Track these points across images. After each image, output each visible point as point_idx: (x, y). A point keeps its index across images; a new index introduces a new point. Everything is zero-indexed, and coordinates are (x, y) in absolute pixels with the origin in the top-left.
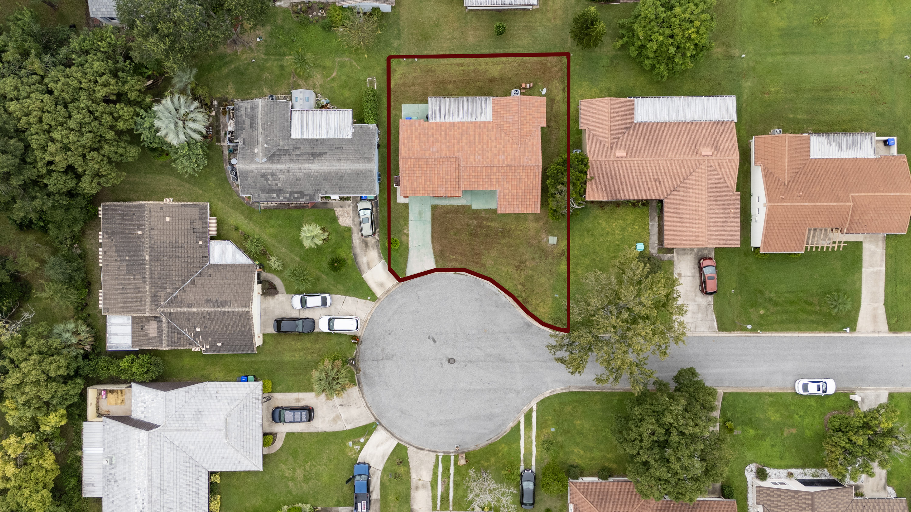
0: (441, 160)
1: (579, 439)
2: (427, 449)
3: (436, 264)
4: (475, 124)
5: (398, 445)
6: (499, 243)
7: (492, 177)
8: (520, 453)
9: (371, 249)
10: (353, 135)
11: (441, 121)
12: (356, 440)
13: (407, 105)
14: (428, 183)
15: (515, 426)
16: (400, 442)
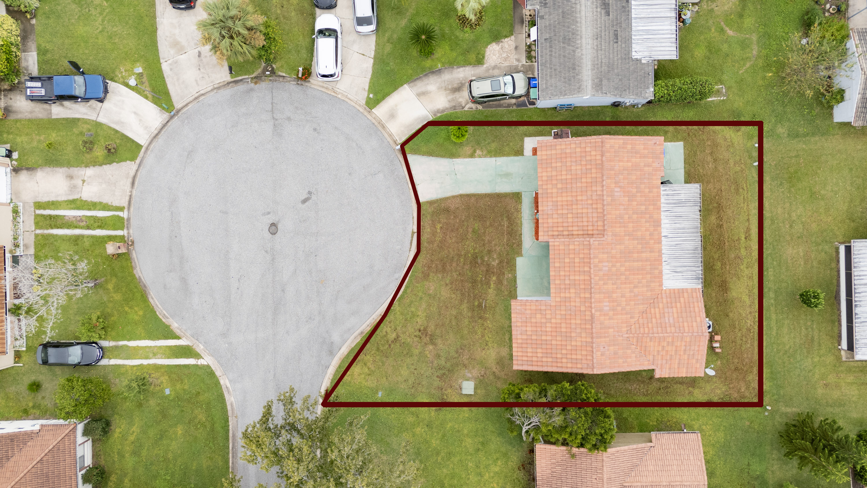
0: (599, 206)
1: (152, 432)
2: (134, 192)
3: (427, 202)
4: (659, 260)
5: (139, 146)
6: (461, 301)
7: (572, 291)
8: (129, 340)
9: (450, 97)
10: (637, 60)
11: (662, 205)
12: (145, 79)
13: (682, 151)
14: (559, 186)
15: (172, 331)
16: (143, 150)
